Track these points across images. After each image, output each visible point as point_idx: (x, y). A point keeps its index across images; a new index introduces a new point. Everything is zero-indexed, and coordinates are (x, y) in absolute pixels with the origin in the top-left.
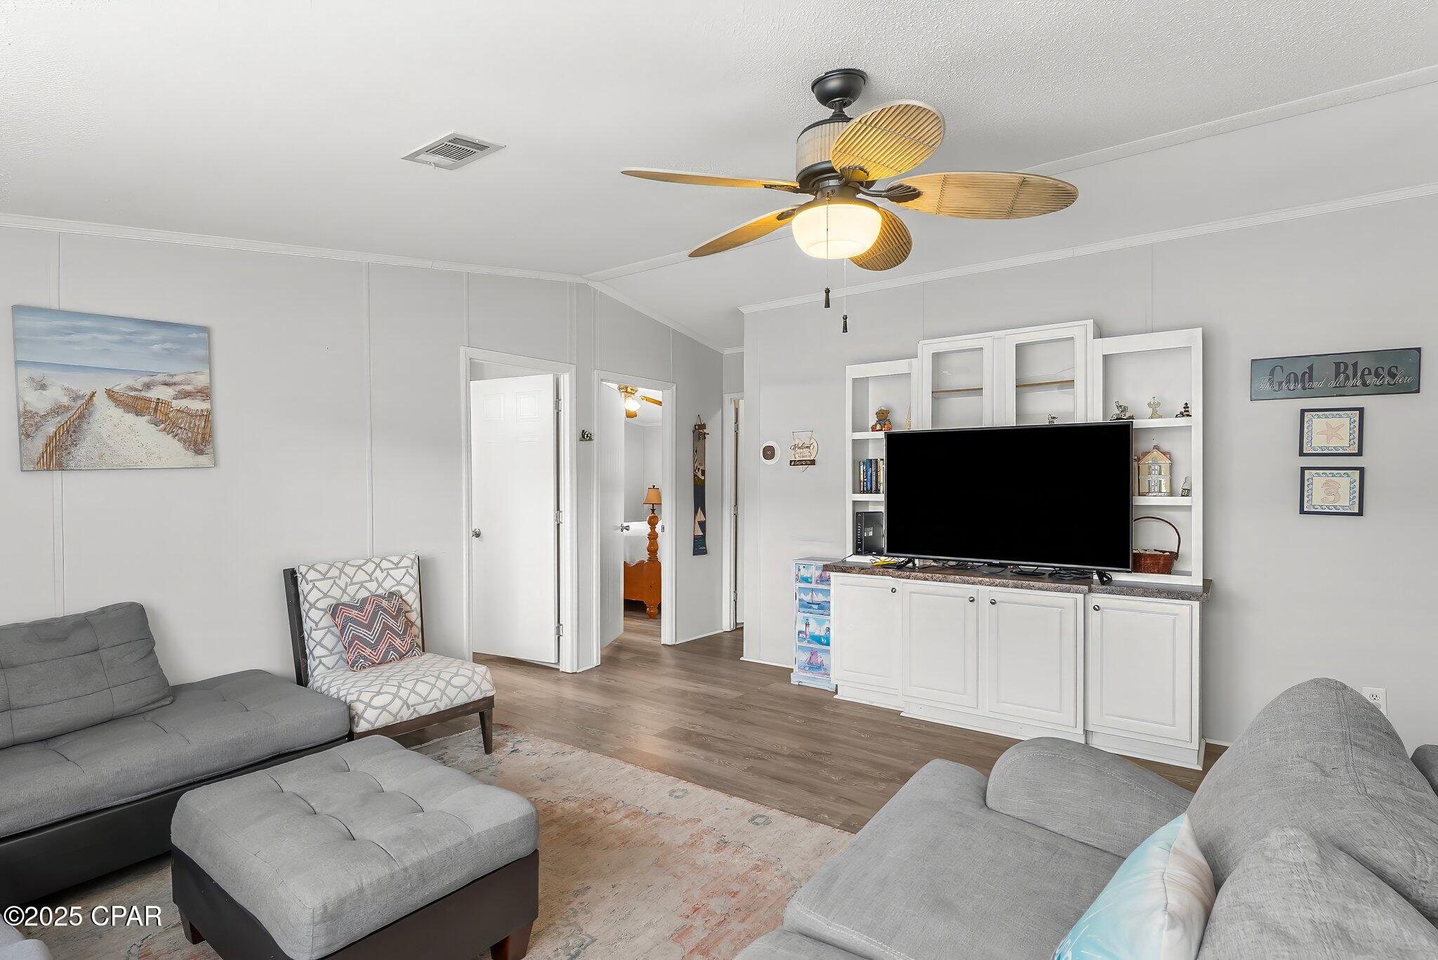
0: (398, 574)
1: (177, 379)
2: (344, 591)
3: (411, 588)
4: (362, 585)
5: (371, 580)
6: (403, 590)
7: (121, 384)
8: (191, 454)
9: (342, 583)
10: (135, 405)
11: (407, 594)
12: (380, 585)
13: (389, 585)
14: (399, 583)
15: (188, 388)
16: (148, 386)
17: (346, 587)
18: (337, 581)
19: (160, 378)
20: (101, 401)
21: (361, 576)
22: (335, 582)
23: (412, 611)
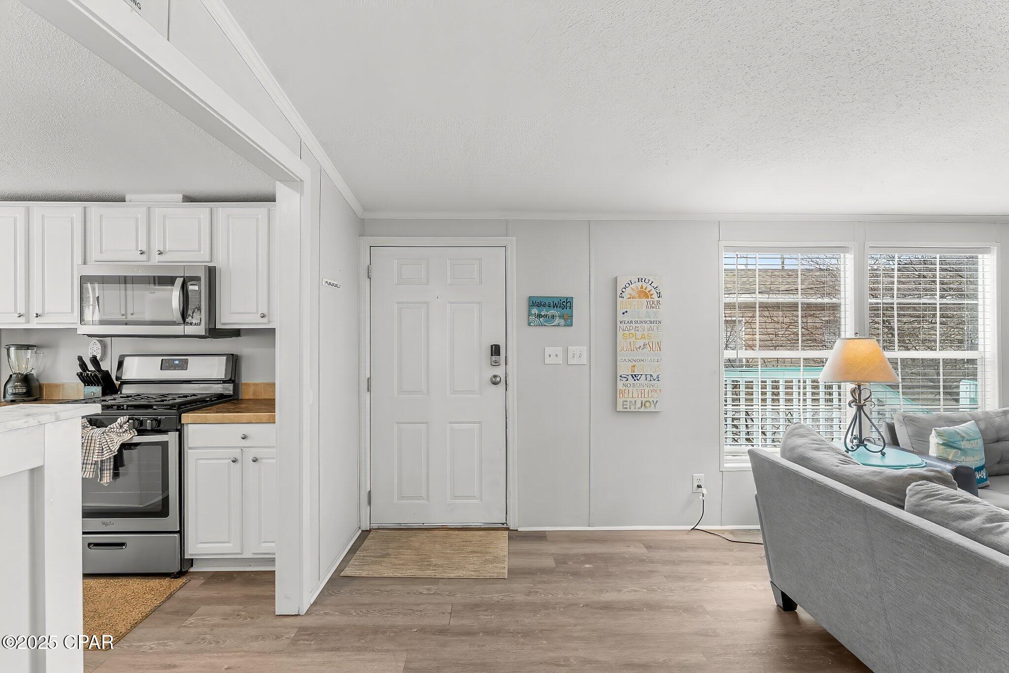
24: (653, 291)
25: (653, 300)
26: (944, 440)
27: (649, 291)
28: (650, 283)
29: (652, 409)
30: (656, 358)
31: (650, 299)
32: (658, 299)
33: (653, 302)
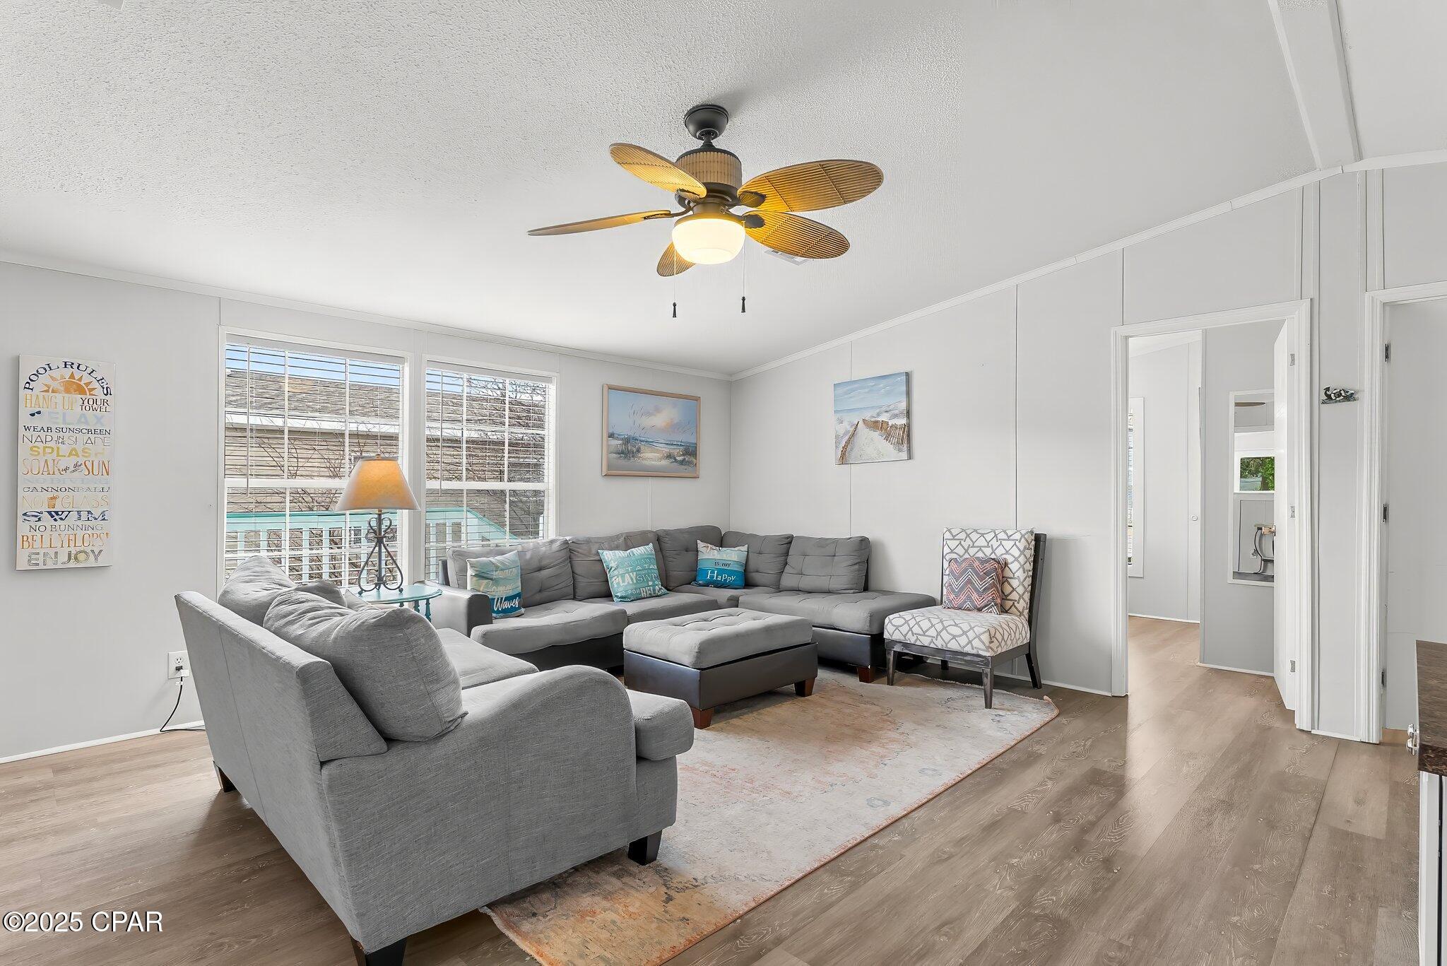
0: (1008, 544)
1: (891, 408)
2: (966, 551)
3: (1016, 559)
4: (980, 548)
5: (988, 546)
6: (1010, 559)
7: (868, 415)
8: (896, 452)
9: (966, 544)
10: (875, 425)
11: (1012, 562)
12: (993, 552)
13: (1000, 551)
14: (1007, 552)
15: (896, 412)
16: (878, 415)
17: (968, 547)
18: (962, 542)
19: (884, 409)
20: (861, 425)
21: (981, 542)
22: (960, 543)
23: (1015, 578)
24: (95, 385)
25: (95, 397)
26: (476, 571)
27: (88, 384)
28: (89, 370)
29: (92, 562)
30: (100, 487)
31: (88, 397)
32: (104, 397)
33: (95, 401)
